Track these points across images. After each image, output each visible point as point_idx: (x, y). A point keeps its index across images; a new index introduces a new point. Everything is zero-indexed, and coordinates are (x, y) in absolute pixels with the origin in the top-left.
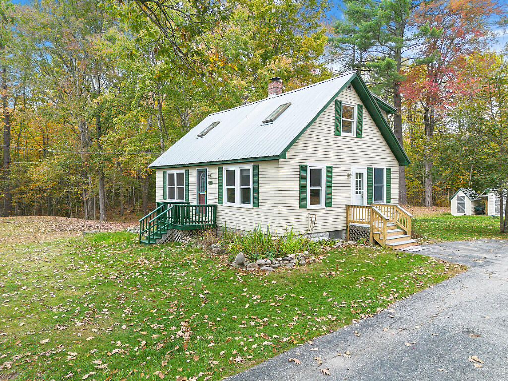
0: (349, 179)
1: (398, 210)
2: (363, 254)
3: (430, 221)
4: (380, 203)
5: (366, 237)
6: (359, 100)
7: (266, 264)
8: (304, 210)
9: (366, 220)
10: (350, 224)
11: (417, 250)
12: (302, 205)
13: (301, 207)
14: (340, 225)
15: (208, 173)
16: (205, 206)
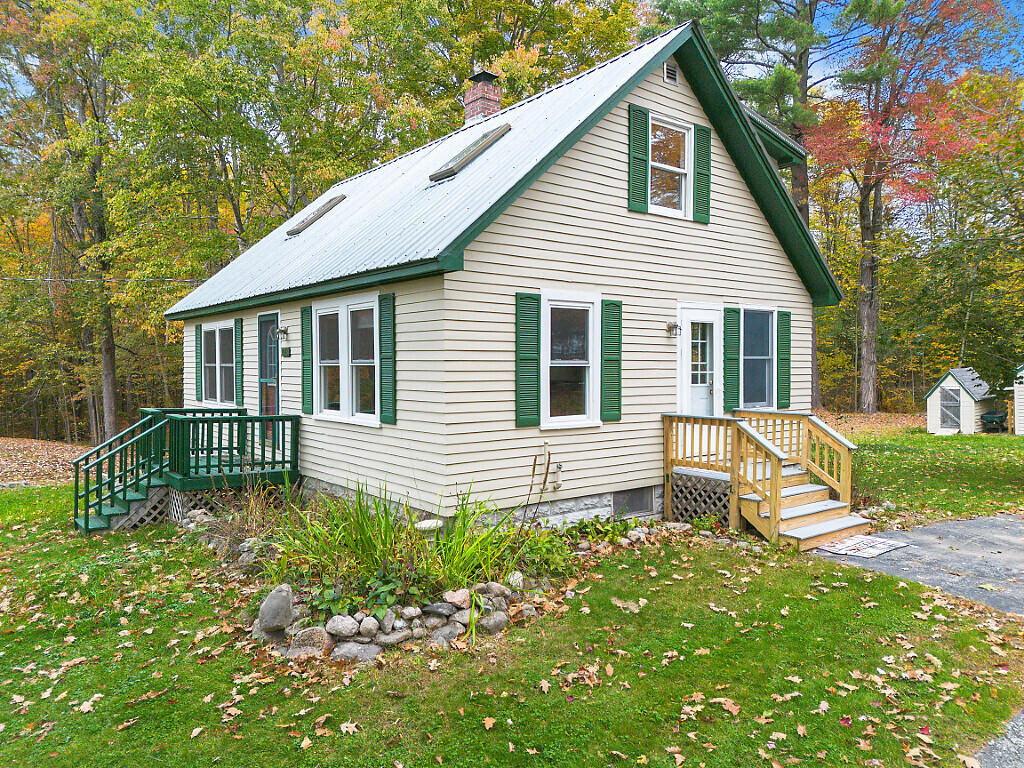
0: (673, 341)
1: (811, 427)
2: (709, 573)
3: (882, 450)
4: (759, 407)
5: (719, 511)
6: (699, 112)
7: (359, 633)
8: (532, 432)
9: (721, 457)
10: (676, 469)
11: (875, 552)
12: (526, 417)
13: (521, 424)
14: (644, 471)
15: (281, 325)
16: (271, 420)
